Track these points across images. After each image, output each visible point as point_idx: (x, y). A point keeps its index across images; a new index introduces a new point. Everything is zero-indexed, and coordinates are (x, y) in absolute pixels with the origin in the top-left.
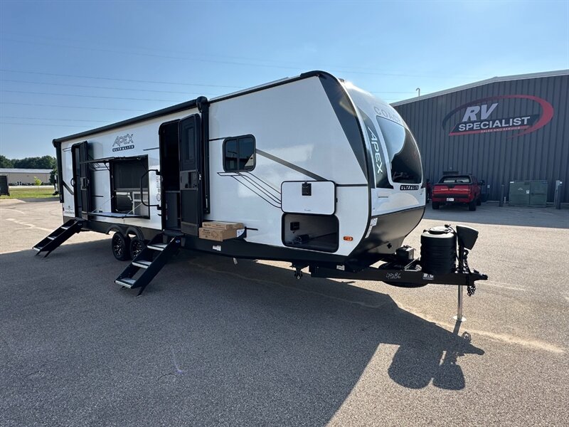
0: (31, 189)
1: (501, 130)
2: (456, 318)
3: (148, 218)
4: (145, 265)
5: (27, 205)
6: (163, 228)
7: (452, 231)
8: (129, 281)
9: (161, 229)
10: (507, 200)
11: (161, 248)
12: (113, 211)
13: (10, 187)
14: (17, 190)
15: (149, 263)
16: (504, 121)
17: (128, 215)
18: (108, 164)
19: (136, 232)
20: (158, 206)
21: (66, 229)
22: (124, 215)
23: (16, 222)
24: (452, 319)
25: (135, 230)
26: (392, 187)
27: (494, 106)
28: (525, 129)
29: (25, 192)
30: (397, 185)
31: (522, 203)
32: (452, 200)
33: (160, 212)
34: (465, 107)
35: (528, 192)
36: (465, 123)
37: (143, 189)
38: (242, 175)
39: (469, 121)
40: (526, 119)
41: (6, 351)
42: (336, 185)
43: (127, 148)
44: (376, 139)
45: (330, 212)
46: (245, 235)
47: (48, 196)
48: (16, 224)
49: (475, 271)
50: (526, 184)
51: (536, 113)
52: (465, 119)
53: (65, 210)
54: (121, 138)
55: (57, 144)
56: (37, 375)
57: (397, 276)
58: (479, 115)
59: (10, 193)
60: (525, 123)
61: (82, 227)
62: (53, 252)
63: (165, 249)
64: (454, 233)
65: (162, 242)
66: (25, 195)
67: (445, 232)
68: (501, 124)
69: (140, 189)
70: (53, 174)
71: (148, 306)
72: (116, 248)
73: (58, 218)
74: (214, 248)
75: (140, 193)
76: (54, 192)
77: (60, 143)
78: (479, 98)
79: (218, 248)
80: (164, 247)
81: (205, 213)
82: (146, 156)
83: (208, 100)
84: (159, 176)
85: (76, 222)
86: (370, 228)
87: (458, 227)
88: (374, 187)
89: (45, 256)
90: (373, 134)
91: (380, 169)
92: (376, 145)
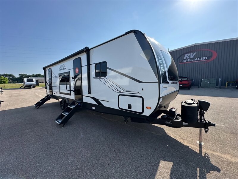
1: (198, 61)
4: (66, 114)
7: (196, 103)
8: (59, 121)
9: (74, 99)
10: (201, 85)
11: (72, 107)
13: (39, 83)
14: (41, 84)
15: (68, 114)
16: (199, 58)
20: (73, 91)
21: (46, 98)
24: (197, 143)
25: (67, 99)
26: (168, 83)
27: (195, 53)
28: (207, 61)
30: (170, 82)
31: (207, 87)
32: (182, 86)
33: (74, 93)
34: (185, 54)
35: (209, 83)
36: (185, 59)
38: (102, 78)
39: (186, 59)
40: (207, 57)
43: (64, 69)
44: (161, 60)
48: (37, 95)
49: (208, 122)
50: (208, 80)
51: (210, 55)
52: (185, 58)
53: (47, 92)
54: (62, 65)
55: (44, 69)
57: (170, 123)
58: (190, 56)
59: (39, 85)
60: (207, 59)
64: (197, 103)
65: (74, 105)
67: (193, 103)
68: (198, 59)
74: (92, 108)
78: (190, 51)
79: (94, 108)
80: (74, 107)
81: (89, 94)
82: (70, 72)
83: (89, 48)
84: (73, 79)
85: (49, 96)
86: (159, 103)
87: (199, 101)
88: (161, 83)
89: (38, 108)
90: (159, 58)
91: (163, 74)
92: (161, 63)
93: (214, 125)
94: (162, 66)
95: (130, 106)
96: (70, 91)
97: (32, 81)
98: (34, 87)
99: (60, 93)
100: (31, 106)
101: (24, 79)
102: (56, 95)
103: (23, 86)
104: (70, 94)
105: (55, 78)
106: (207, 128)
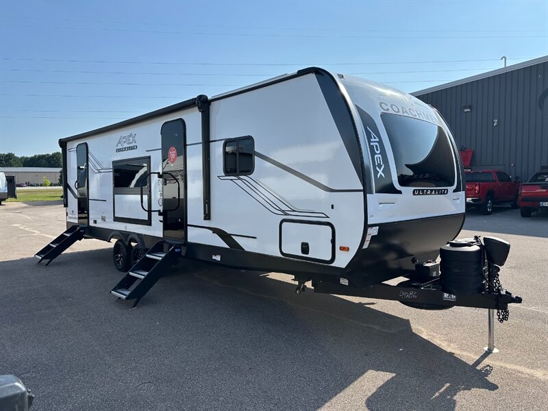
0: (40, 191)
2: (486, 348)
3: (150, 224)
4: (141, 275)
5: (31, 209)
6: (164, 235)
7: (479, 244)
8: (125, 292)
9: (162, 236)
11: (159, 257)
13: (17, 188)
14: (25, 191)
15: (146, 273)
19: (137, 239)
20: (159, 211)
21: (69, 235)
23: (22, 228)
24: (480, 350)
25: (136, 237)
26: (400, 192)
30: (408, 190)
33: (161, 218)
38: (241, 179)
41: (3, 352)
43: (131, 148)
47: (56, 199)
48: (21, 230)
49: (507, 292)
53: (69, 215)
54: (124, 137)
55: (63, 144)
56: (28, 375)
57: (412, 295)
59: (17, 195)
61: (84, 233)
62: (54, 260)
63: (164, 259)
64: (481, 246)
65: (161, 251)
70: (61, 173)
71: (140, 318)
72: (117, 257)
73: (61, 224)
74: (214, 257)
77: (66, 143)
79: (218, 258)
80: (163, 255)
81: (205, 219)
82: (149, 157)
83: (209, 98)
84: (161, 179)
85: (78, 228)
86: (368, 238)
87: (485, 239)
88: (371, 193)
89: (47, 265)
90: (373, 134)
91: (380, 172)
92: (376, 146)
93: (519, 300)
94: (378, 152)
95: (305, 247)
96: (150, 211)
99: (117, 219)
100: (22, 260)
102: (100, 225)
104: (148, 222)
105: (100, 172)
106: (505, 309)
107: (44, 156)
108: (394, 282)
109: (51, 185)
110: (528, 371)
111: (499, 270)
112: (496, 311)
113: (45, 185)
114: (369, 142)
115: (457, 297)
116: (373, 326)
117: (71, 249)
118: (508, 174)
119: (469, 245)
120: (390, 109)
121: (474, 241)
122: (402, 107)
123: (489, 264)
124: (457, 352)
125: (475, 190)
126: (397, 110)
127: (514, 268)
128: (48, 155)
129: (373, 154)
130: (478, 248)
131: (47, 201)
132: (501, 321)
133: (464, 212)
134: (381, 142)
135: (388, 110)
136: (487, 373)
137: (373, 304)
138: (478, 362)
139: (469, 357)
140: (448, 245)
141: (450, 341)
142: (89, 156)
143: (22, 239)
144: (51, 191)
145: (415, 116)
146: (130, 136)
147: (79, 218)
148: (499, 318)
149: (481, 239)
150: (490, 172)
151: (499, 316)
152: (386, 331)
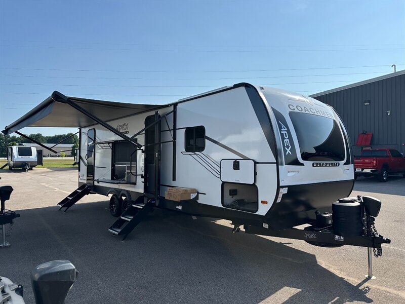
0: (57, 160)
2: (367, 276)
3: (135, 184)
4: (128, 219)
5: (52, 173)
6: (144, 192)
8: (117, 230)
9: (143, 192)
11: (141, 206)
12: (112, 178)
13: (44, 158)
14: (48, 160)
15: (132, 217)
17: (121, 182)
18: (111, 145)
19: (127, 195)
20: (142, 175)
21: (80, 191)
22: (118, 182)
23: (47, 186)
25: (126, 193)
26: (303, 165)
29: (54, 163)
30: (308, 163)
33: (143, 180)
37: (132, 163)
38: (196, 154)
42: (256, 163)
43: (125, 133)
45: (252, 182)
46: (197, 197)
47: (69, 166)
48: (47, 188)
49: (380, 236)
53: (81, 177)
54: (120, 126)
59: (44, 163)
61: (90, 190)
62: (71, 208)
63: (143, 207)
65: (142, 202)
66: (53, 165)
69: (130, 163)
70: (74, 147)
71: (128, 248)
72: (112, 207)
73: (74, 183)
74: (177, 207)
75: (129, 165)
76: (73, 163)
79: (180, 208)
80: (143, 205)
84: (144, 154)
85: (86, 187)
86: (280, 195)
87: (363, 198)
88: (282, 164)
89: (65, 211)
90: (283, 126)
91: (288, 151)
92: (285, 134)
93: (388, 241)
94: (287, 137)
96: (136, 175)
97: (28, 152)
98: (31, 169)
101: (12, 148)
102: (102, 184)
103: (6, 165)
105: (103, 149)
106: (379, 248)
107: (61, 136)
108: (301, 227)
109: (65, 156)
110: (395, 292)
111: (374, 220)
112: (373, 249)
113: (62, 156)
114: (281, 131)
115: (344, 239)
116: (287, 258)
117: (81, 201)
118: (399, 151)
119: (352, 201)
120: (296, 108)
121: (357, 199)
122: (305, 107)
123: (367, 215)
124: (346, 278)
125: (373, 163)
126: (301, 110)
127: (398, 221)
128: (64, 135)
129: (283, 139)
130: (359, 204)
131: (63, 168)
132: (377, 256)
133: (353, 179)
134: (288, 131)
135: (294, 109)
136: (366, 292)
137: (290, 243)
138: (360, 285)
139: (354, 281)
140: (337, 202)
141: (341, 270)
142: (96, 138)
143: (47, 193)
144: (66, 160)
145: (314, 113)
146: (124, 125)
147: (87, 180)
148: (375, 254)
149: (361, 198)
150: (385, 150)
151: (375, 252)
152: (296, 262)
